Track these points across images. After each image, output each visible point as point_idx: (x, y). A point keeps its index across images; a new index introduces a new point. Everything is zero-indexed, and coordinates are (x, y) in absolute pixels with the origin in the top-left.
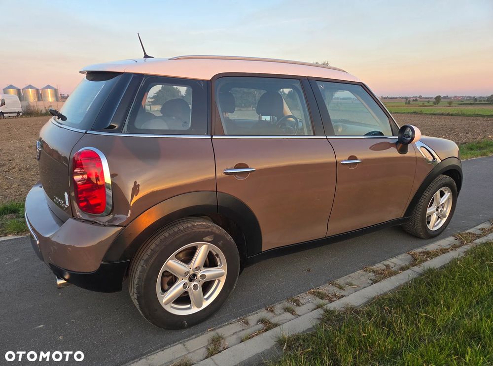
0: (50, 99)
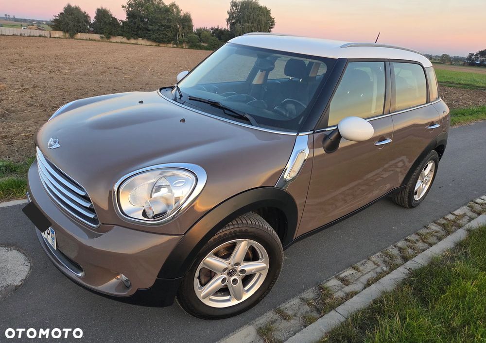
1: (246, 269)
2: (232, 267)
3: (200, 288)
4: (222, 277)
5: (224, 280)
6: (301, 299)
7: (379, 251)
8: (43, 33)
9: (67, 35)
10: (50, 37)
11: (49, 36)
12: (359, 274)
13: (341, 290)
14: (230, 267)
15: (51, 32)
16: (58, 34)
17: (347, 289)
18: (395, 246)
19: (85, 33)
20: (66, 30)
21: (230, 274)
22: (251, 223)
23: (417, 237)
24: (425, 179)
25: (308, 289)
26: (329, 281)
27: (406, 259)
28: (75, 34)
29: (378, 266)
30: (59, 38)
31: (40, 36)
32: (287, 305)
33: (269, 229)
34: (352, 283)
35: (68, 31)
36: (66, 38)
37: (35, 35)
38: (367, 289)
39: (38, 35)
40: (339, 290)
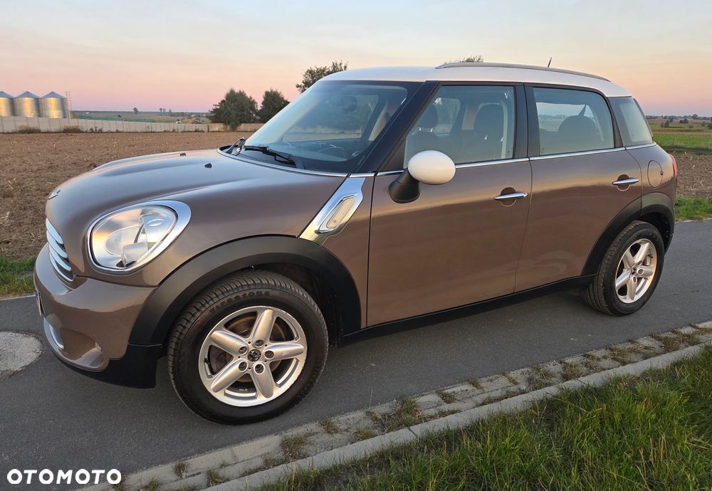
0: (54, 113)
1: (274, 350)
2: (254, 347)
3: (209, 377)
4: (240, 361)
5: (242, 366)
6: (368, 413)
7: (528, 366)
8: (200, 127)
9: (229, 128)
10: (208, 131)
11: (206, 130)
12: (478, 391)
13: (436, 407)
14: (251, 347)
15: (210, 125)
16: (217, 127)
17: (446, 407)
18: (561, 363)
19: (250, 123)
20: (227, 121)
21: (252, 357)
22: (273, 283)
23: (607, 353)
24: (638, 270)
25: (385, 403)
26: (423, 395)
27: (566, 378)
28: (237, 125)
29: (516, 383)
30: (219, 131)
31: (196, 131)
32: (343, 418)
33: (301, 293)
34: (459, 400)
35: (229, 123)
36: (227, 131)
37: (191, 130)
38: (476, 409)
39: (194, 129)
40: (433, 407)
